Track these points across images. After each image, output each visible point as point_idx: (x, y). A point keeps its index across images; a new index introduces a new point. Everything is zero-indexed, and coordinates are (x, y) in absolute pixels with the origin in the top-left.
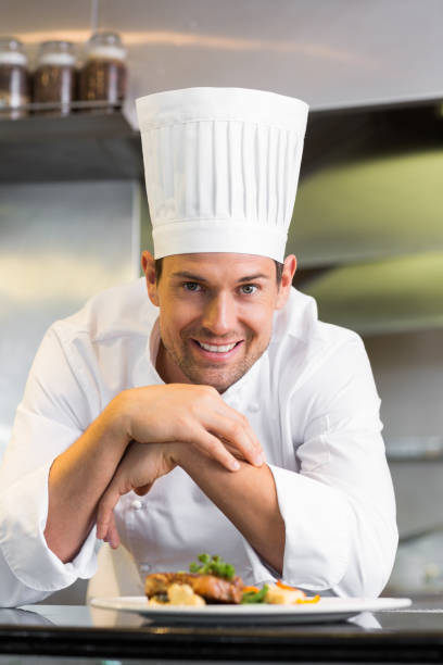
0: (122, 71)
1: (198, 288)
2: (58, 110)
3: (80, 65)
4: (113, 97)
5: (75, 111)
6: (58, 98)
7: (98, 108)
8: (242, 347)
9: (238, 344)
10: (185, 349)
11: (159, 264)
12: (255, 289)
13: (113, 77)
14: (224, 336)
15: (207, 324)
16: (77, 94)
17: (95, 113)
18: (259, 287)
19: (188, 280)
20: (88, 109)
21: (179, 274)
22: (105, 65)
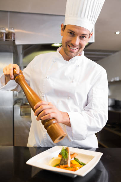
0: (14, 34)
1: (72, 34)
2: (3, 40)
3: (7, 33)
4: (13, 38)
5: (6, 40)
6: (3, 38)
7: (10, 40)
8: (78, 49)
9: (77, 48)
10: (66, 46)
11: (65, 26)
12: (84, 37)
13: (13, 35)
14: (75, 46)
15: (72, 42)
16: (6, 37)
17: (10, 41)
18: (86, 37)
19: (71, 32)
20: (8, 40)
21: (69, 30)
22: (12, 33)
